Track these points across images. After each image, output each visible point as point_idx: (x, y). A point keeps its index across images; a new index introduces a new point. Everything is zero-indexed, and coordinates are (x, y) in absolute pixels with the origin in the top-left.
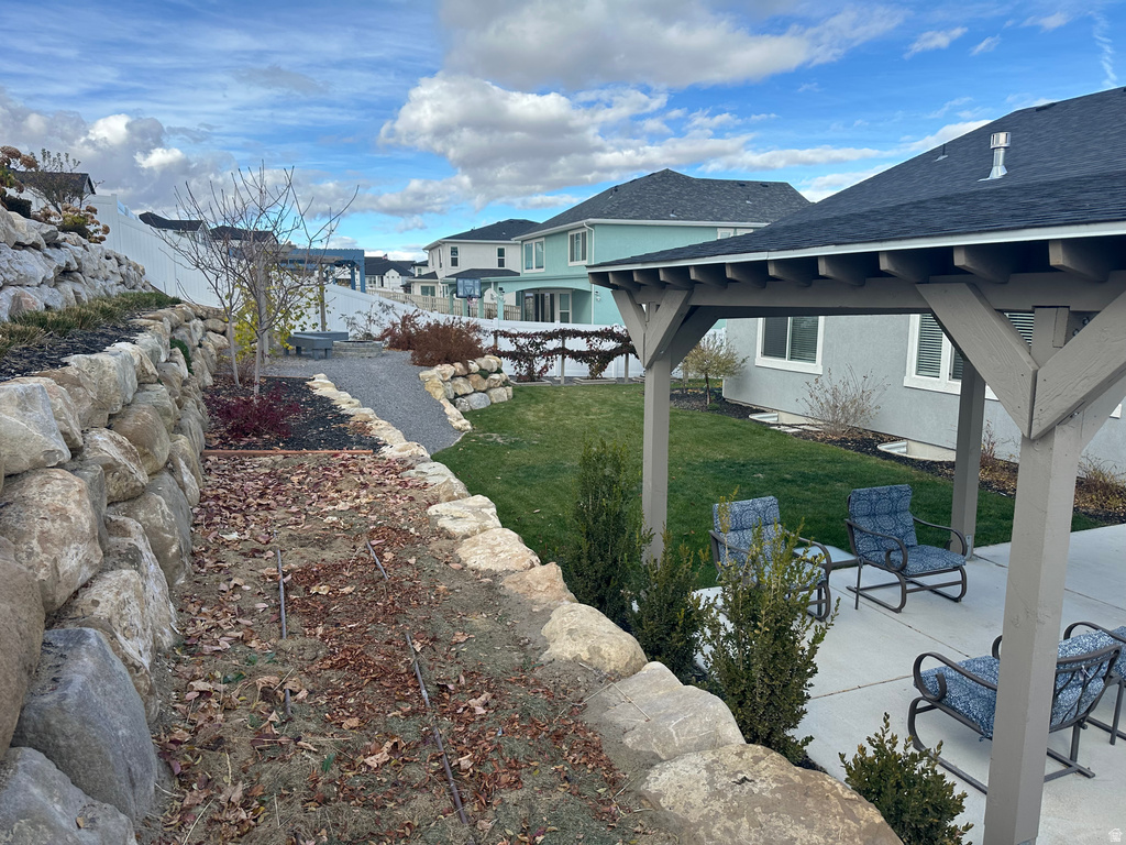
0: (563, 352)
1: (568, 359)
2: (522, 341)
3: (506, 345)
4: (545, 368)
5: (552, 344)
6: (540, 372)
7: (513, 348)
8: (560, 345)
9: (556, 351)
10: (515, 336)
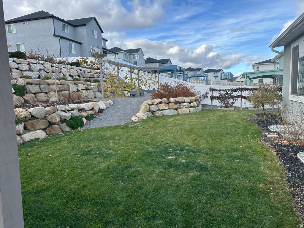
0: (242, 97)
1: (243, 100)
2: (222, 93)
3: (215, 94)
4: (233, 103)
5: (235, 94)
6: (230, 105)
7: (218, 95)
8: (240, 94)
9: (237, 96)
10: (219, 91)
